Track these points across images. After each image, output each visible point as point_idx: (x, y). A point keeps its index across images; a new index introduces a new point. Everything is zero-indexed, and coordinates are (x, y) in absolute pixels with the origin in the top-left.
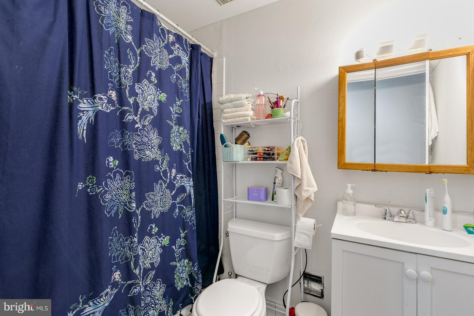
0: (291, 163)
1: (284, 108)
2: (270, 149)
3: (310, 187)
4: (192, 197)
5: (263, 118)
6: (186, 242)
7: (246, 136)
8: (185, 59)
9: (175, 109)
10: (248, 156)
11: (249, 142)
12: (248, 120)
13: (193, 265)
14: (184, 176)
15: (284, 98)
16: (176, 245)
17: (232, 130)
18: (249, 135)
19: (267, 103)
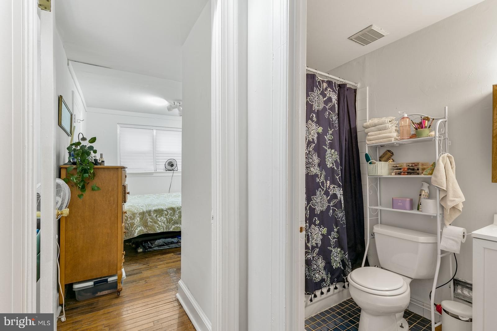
0: (436, 176)
1: (429, 128)
2: (414, 165)
3: (457, 198)
4: (342, 203)
5: (407, 137)
6: (338, 236)
7: (389, 154)
8: (334, 98)
9: (328, 137)
10: (391, 171)
11: (394, 159)
12: (391, 141)
13: (344, 253)
14: (336, 186)
15: (429, 118)
16: (332, 236)
17: (376, 149)
18: (392, 154)
19: (411, 125)
